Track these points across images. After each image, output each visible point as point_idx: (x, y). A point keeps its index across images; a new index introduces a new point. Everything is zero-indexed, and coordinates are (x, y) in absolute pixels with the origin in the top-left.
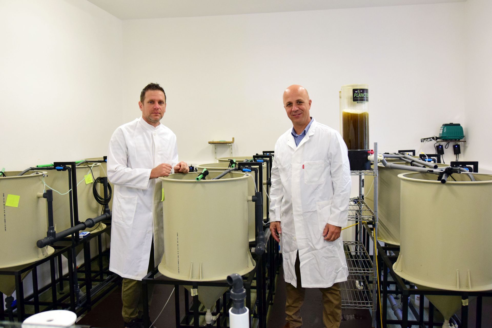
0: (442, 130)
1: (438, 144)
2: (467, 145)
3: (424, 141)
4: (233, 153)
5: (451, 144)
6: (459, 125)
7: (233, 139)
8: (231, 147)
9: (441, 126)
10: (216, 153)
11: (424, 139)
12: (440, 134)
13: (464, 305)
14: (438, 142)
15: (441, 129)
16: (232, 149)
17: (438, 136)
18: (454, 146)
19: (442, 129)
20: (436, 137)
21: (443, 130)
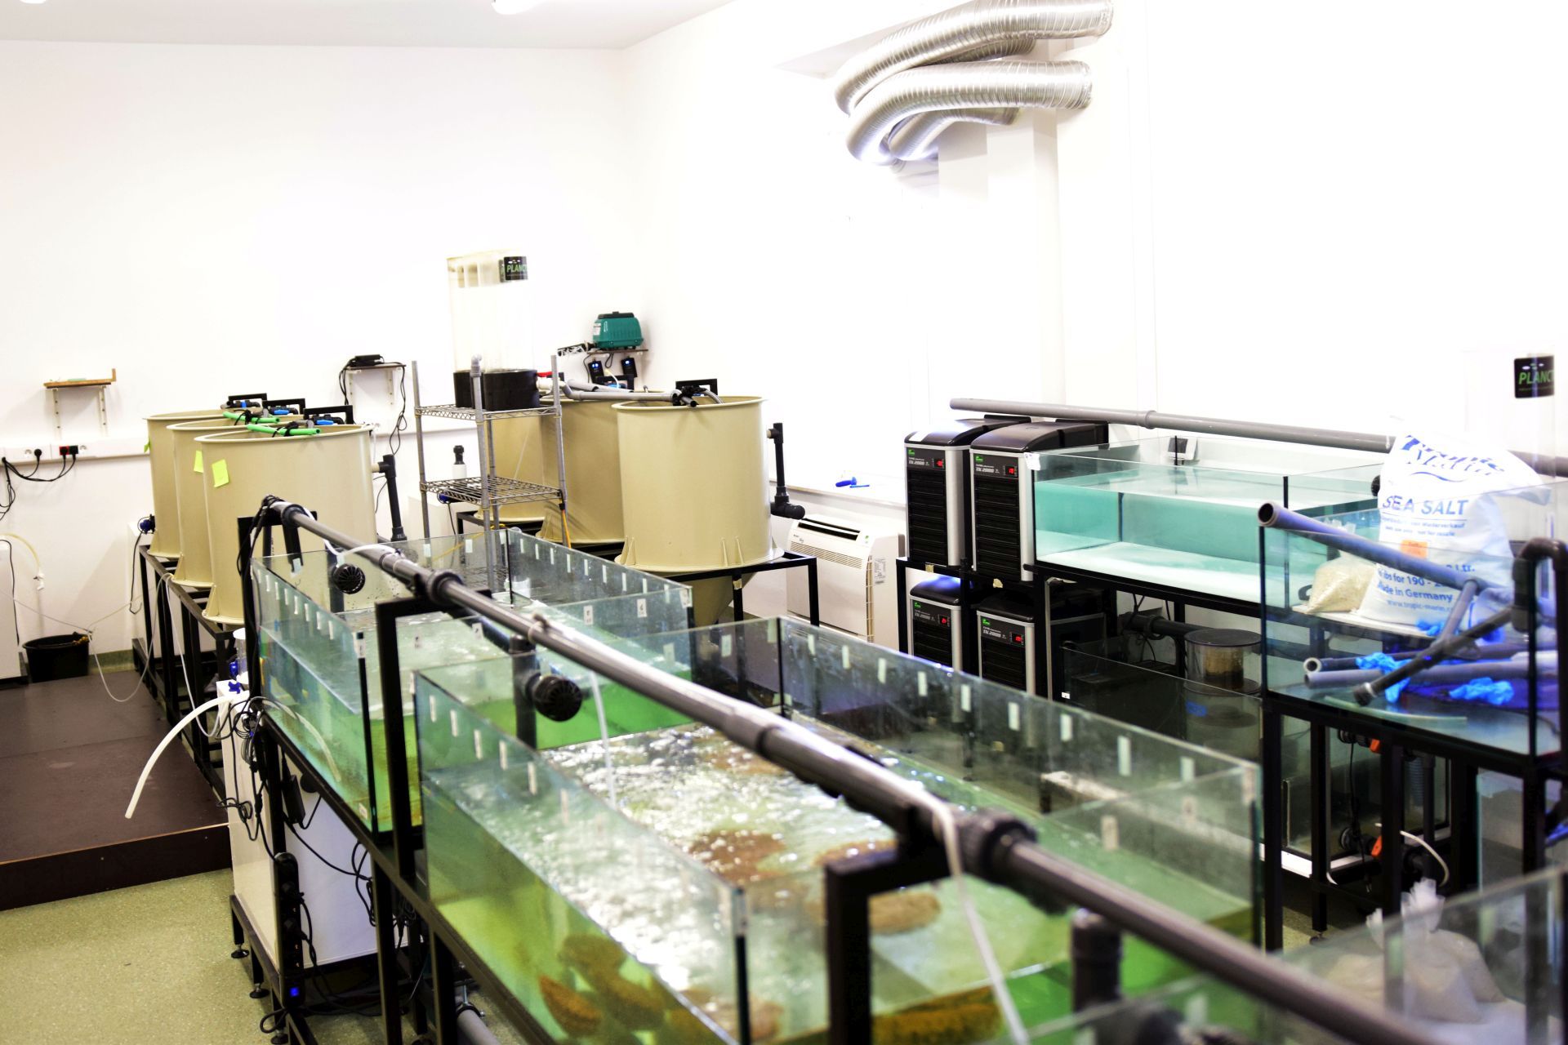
0: (599, 329)
1: (590, 360)
2: (649, 358)
3: (566, 353)
4: (107, 410)
5: (617, 358)
6: (631, 315)
7: (114, 371)
8: (100, 394)
9: (596, 318)
10: (57, 413)
11: (566, 349)
12: (595, 337)
13: (737, 589)
14: (591, 354)
15: (595, 325)
16: (103, 400)
17: (591, 342)
18: (623, 362)
19: (600, 324)
20: (589, 344)
21: (602, 327)
